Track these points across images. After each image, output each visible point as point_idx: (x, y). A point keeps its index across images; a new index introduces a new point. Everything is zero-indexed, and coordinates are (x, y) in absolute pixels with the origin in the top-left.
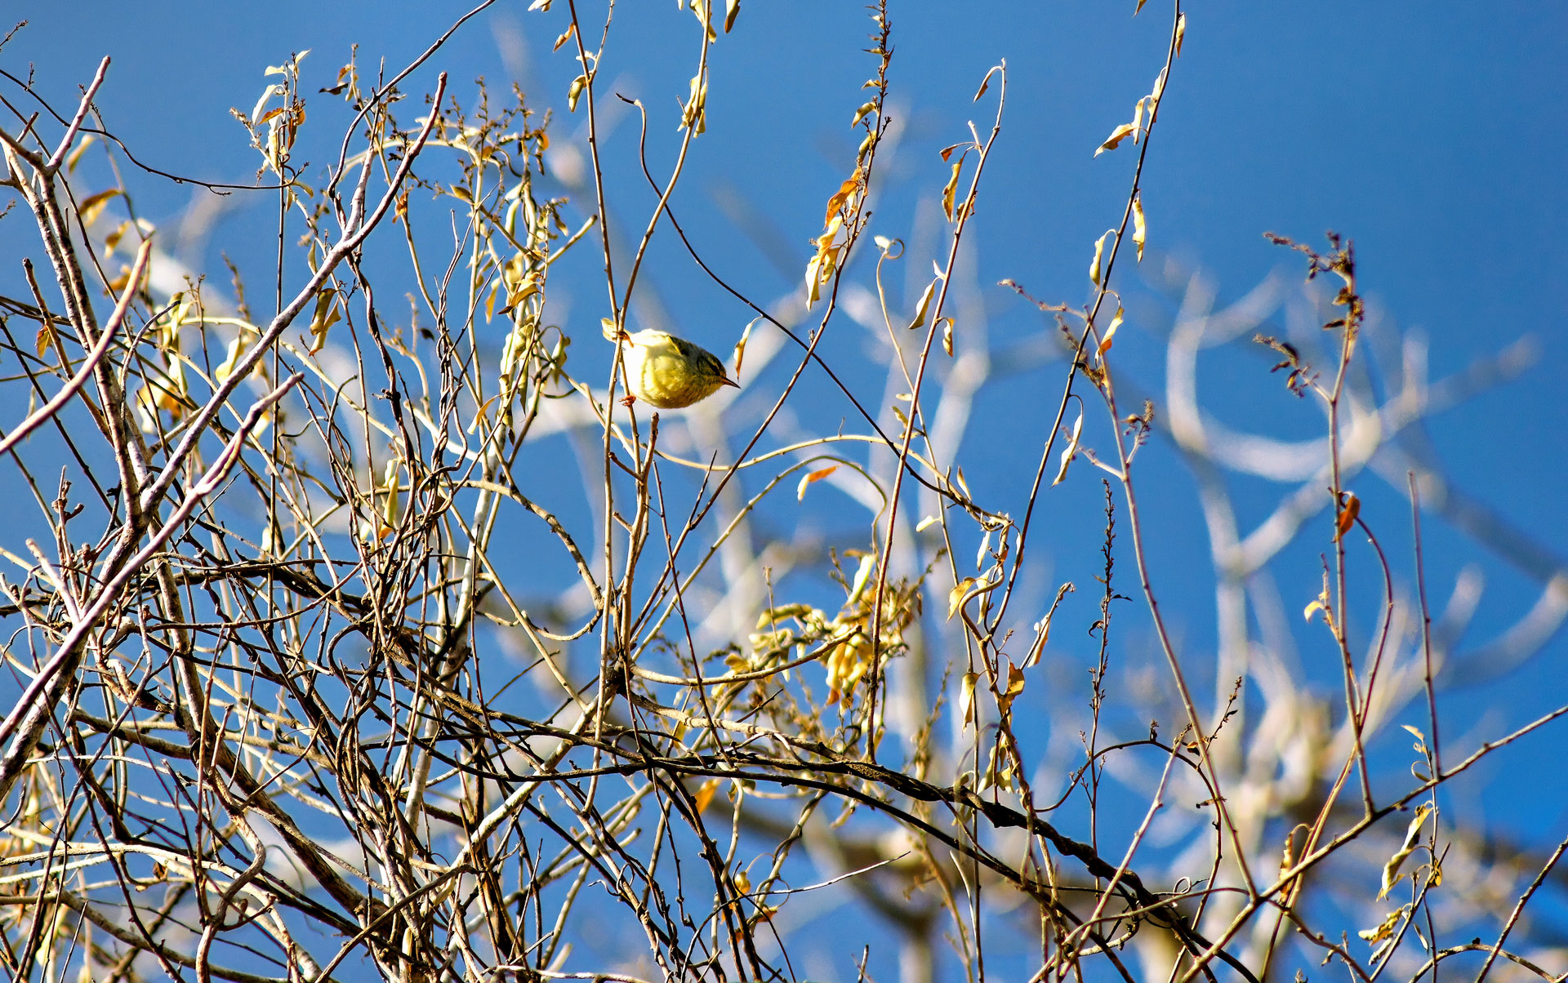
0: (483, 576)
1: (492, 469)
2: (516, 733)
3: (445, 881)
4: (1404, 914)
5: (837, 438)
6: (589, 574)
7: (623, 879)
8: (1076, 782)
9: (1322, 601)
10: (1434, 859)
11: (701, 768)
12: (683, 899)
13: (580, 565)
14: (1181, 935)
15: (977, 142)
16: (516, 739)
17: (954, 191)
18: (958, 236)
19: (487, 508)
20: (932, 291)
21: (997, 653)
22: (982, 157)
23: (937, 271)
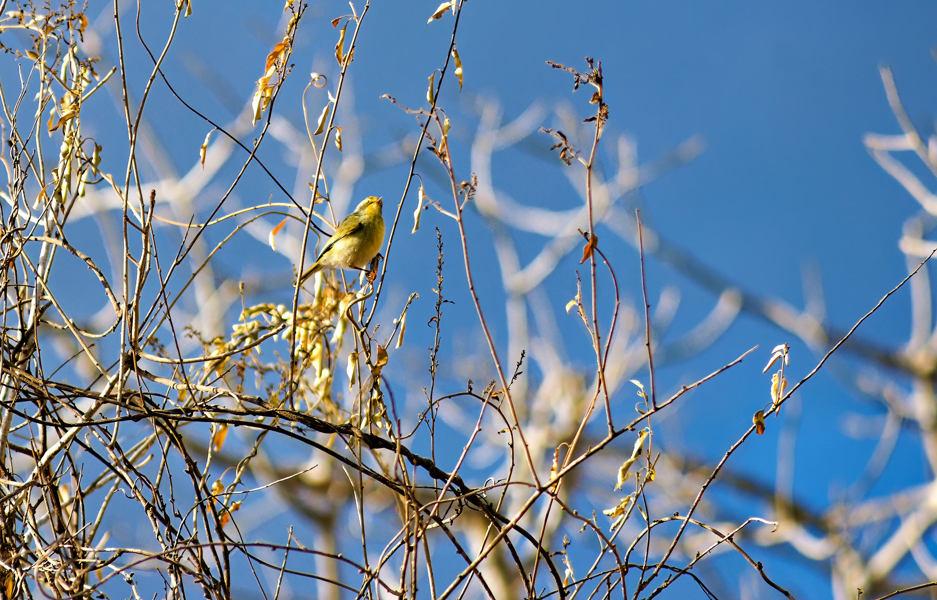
0: (45, 297)
1: (50, 229)
2: (66, 396)
3: (21, 492)
4: (631, 499)
5: (268, 205)
6: (113, 294)
7: (135, 488)
8: (422, 420)
9: (577, 301)
10: (650, 463)
11: (184, 416)
12: (174, 500)
13: (107, 289)
14: (488, 515)
15: (355, 15)
16: (66, 400)
17: (342, 47)
18: (343, 74)
19: (47, 254)
20: (328, 109)
21: (370, 339)
22: (358, 24)
23: (330, 97)
